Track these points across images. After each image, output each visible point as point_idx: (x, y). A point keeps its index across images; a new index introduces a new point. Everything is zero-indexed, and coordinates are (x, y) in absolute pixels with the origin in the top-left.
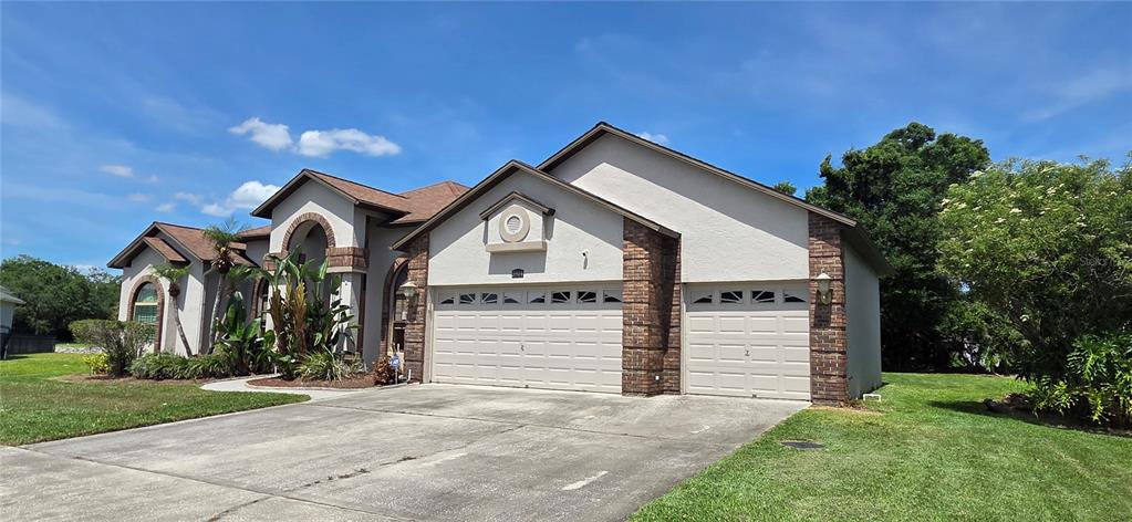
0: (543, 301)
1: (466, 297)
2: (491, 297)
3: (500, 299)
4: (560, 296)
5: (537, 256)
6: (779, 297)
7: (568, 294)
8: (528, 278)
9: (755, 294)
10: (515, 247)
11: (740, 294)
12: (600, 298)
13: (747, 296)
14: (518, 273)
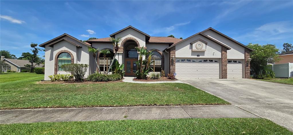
0: (201, 61)
1: (183, 60)
2: (189, 60)
3: (191, 61)
4: (205, 60)
5: (203, 52)
6: (237, 62)
7: (207, 60)
8: (200, 57)
9: (234, 61)
10: (200, 50)
11: (231, 61)
12: (214, 61)
13: (232, 61)
14: (198, 56)
